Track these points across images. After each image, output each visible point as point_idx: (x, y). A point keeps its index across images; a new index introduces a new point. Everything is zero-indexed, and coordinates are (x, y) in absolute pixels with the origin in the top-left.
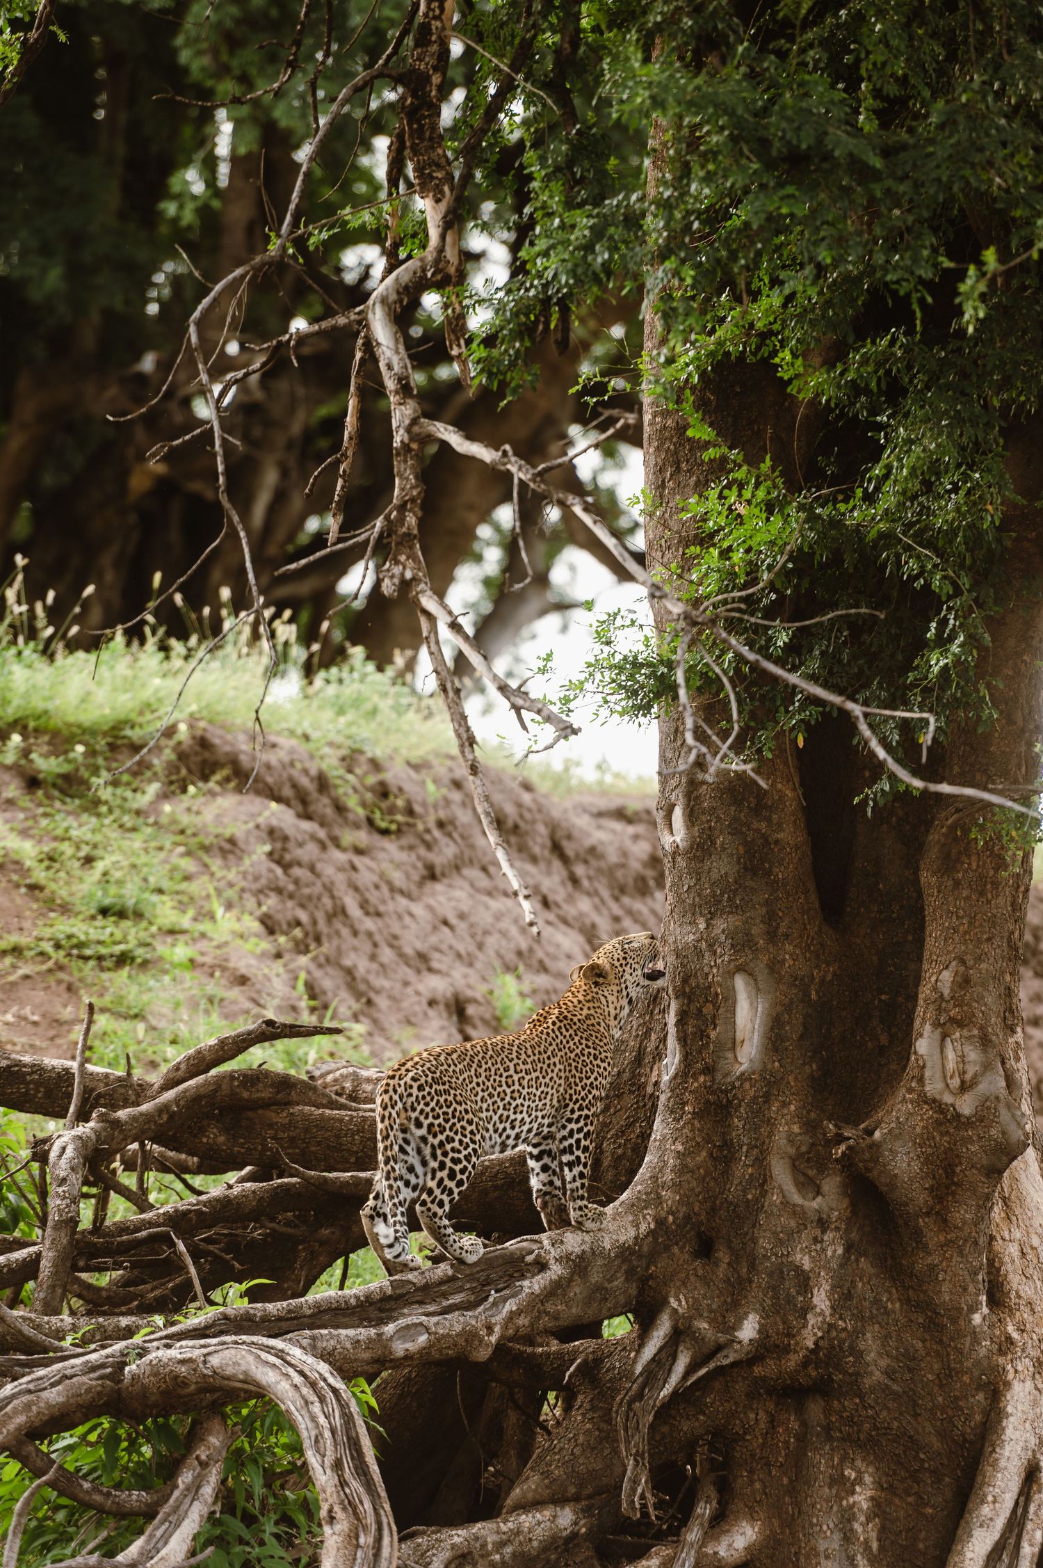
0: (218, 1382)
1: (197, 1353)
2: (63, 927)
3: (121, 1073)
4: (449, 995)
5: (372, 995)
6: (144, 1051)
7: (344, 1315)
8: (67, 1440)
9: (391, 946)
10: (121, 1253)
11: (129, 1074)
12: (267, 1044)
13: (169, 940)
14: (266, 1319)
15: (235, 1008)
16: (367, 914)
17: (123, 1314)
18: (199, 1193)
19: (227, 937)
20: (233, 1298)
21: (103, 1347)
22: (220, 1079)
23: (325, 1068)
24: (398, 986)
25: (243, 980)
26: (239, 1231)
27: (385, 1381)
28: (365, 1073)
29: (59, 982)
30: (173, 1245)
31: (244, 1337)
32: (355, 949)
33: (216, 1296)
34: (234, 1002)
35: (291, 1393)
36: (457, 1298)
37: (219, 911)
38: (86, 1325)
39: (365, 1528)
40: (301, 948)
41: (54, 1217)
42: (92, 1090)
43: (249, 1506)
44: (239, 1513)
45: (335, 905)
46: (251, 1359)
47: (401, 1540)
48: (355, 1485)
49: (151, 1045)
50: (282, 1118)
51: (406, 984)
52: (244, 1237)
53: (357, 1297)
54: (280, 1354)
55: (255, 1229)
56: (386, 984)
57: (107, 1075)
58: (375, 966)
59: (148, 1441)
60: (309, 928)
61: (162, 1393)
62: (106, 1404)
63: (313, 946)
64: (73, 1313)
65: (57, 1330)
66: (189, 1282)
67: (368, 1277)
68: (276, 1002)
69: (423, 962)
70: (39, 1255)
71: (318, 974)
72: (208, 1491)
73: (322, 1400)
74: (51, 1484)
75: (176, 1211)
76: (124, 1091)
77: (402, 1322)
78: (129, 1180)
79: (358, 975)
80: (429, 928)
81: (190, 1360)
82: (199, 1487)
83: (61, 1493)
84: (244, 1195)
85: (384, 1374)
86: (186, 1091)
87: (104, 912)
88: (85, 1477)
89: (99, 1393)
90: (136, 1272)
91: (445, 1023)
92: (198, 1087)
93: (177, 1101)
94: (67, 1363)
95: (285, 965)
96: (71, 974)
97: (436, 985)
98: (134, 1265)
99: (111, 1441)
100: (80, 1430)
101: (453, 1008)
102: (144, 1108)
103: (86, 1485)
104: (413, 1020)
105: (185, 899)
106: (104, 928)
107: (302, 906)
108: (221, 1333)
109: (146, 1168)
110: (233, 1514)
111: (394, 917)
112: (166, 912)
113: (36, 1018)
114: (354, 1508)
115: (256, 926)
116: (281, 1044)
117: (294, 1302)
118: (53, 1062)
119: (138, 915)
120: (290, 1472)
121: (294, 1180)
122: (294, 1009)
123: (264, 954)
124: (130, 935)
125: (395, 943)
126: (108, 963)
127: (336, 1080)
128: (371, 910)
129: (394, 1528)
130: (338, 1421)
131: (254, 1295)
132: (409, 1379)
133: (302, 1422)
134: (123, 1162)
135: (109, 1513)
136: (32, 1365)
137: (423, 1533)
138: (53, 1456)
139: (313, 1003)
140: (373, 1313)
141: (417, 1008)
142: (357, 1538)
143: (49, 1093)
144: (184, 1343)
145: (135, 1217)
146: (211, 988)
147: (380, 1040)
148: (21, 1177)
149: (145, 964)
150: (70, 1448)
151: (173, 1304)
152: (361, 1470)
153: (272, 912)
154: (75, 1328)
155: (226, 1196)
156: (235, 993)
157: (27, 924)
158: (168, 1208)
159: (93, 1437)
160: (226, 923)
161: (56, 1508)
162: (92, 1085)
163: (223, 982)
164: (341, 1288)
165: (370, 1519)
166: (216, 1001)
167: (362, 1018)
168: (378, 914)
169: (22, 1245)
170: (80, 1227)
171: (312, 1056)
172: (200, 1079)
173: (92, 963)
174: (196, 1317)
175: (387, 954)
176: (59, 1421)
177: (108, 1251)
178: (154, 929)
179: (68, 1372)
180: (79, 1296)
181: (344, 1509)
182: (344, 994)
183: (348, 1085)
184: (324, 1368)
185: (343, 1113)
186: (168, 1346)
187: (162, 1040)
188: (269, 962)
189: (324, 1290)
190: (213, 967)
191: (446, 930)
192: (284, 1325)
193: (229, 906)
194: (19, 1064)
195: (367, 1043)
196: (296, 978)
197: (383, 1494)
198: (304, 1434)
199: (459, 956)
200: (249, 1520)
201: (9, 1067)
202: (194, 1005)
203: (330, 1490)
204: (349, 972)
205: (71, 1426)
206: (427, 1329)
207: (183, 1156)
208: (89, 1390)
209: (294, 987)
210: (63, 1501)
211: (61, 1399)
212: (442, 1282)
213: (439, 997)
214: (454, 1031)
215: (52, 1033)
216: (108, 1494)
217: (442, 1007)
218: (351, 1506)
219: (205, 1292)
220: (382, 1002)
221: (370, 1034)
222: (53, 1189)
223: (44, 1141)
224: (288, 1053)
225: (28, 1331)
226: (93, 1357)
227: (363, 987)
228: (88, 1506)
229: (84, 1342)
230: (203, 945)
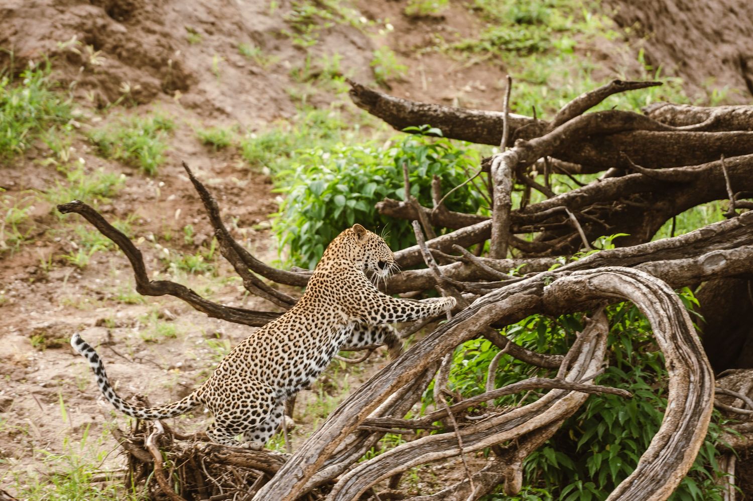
0: (599, 293)
1: (584, 278)
2: (497, 32)
3: (531, 118)
4: (735, 55)
5: (686, 60)
6: (547, 103)
7: (673, 252)
8: (516, 328)
9: (697, 28)
10: (538, 222)
11: (535, 118)
12: (621, 94)
13: (559, 35)
14: (625, 256)
15: (601, 74)
16: (681, 9)
17: (543, 257)
18: (582, 185)
19: (593, 32)
20: (606, 245)
21: (531, 276)
22: (590, 118)
23: (654, 107)
24: (703, 53)
25: (604, 57)
26: (608, 207)
27: (704, 288)
28: (679, 108)
29: (495, 65)
30: (568, 216)
31: (612, 268)
32: (674, 32)
33: (596, 244)
34: (600, 70)
35: (642, 298)
36: (743, 238)
37: (588, 16)
38: (521, 264)
39: (693, 372)
40: (640, 34)
41: (497, 203)
42: (515, 128)
43: (625, 361)
44: (620, 365)
45: (660, 7)
46: (616, 279)
47: (716, 379)
48: (685, 348)
49: (551, 99)
50: (628, 138)
51: (708, 51)
52: (610, 209)
53: (680, 241)
54: (634, 276)
55: (617, 205)
56: (695, 52)
57: (522, 120)
58: (687, 42)
59: (562, 327)
60: (645, 22)
61: (567, 300)
62: (534, 308)
63: (647, 31)
64: (514, 257)
65: (505, 267)
66: (579, 238)
67: (691, 228)
68: (625, 69)
69: (718, 36)
70: (490, 226)
71: (651, 49)
72: (600, 353)
73: (661, 301)
74: (509, 352)
75: (569, 196)
76: (534, 128)
77: (709, 254)
78: (540, 180)
79: (677, 48)
80: (721, 15)
81: (580, 282)
82: (594, 352)
83: (516, 358)
84: (608, 185)
85: (703, 284)
86: (569, 126)
87: (519, 21)
88: (527, 348)
89: (530, 302)
90: (548, 233)
91: (734, 73)
92: (577, 123)
93: (564, 132)
94: (510, 286)
95: (630, 46)
96: (501, 60)
97: (727, 50)
98: (547, 229)
99: (540, 327)
100: (523, 322)
101: (739, 63)
102: (546, 137)
103: (529, 353)
104: (713, 72)
105: (567, 10)
106: (519, 31)
107: (640, 8)
108: (600, 265)
109: (549, 172)
110: (617, 366)
111: (698, 10)
112: (556, 19)
113: (483, 88)
114: (686, 361)
115: (610, 23)
116: (630, 94)
117: (642, 246)
118: (491, 113)
119: (540, 22)
120: (648, 342)
121: (639, 174)
122: (637, 72)
123: (617, 40)
124: (534, 34)
125: (699, 26)
126: (523, 52)
127: (661, 114)
128: (683, 7)
129: (712, 371)
130: (671, 312)
131: (617, 243)
132: (719, 286)
133: (650, 313)
134: (537, 169)
135: (544, 367)
136: (491, 287)
137: (733, 373)
138: (509, 337)
139: (649, 67)
140: (691, 250)
141: (716, 66)
142: (689, 377)
143: (489, 133)
144: (576, 272)
145: (546, 201)
146: (586, 63)
147: (692, 87)
148: (478, 181)
149: (545, 52)
150: (518, 333)
151: (570, 250)
152: (688, 339)
153: (621, 14)
154: (515, 266)
155: (598, 187)
156: (600, 65)
157: (475, 32)
158: (564, 195)
159: (531, 326)
160: (593, 22)
161: (515, 365)
162: (513, 125)
163: (593, 59)
164: (672, 236)
165: (696, 367)
166: (589, 70)
167: (681, 74)
168: (688, 9)
169: (481, 219)
170: (513, 209)
171: (649, 99)
172: (577, 118)
173: (514, 53)
174: (585, 257)
175: (695, 34)
176: (509, 318)
177: (530, 221)
178: (549, 30)
179: (511, 291)
180: (518, 248)
181: (680, 361)
182: (669, 60)
183: (669, 116)
184: (660, 283)
185: (666, 133)
186: (568, 274)
187: (557, 96)
188: (620, 44)
189: (662, 238)
190: (586, 50)
191: (732, 16)
192: (637, 259)
193: (594, 12)
194: (471, 116)
195: (684, 88)
196: (638, 53)
197: (703, 352)
198: (652, 321)
199: (741, 31)
200: (627, 369)
201: (466, 118)
202: (575, 74)
203: (670, 351)
204: (671, 47)
205: (517, 320)
206: (725, 257)
207: (572, 165)
208: (524, 300)
209: (637, 59)
210: (517, 361)
211: (509, 306)
212: (733, 229)
213: (729, 57)
214: (740, 77)
215: (493, 96)
216: (542, 358)
217: (731, 64)
218: (684, 360)
219: (590, 242)
220: (693, 64)
221: (686, 84)
222: (496, 187)
223: (488, 160)
224: (635, 99)
225: (488, 268)
226: (525, 282)
227: (680, 55)
228: (532, 364)
229: (521, 273)
230: (580, 37)
